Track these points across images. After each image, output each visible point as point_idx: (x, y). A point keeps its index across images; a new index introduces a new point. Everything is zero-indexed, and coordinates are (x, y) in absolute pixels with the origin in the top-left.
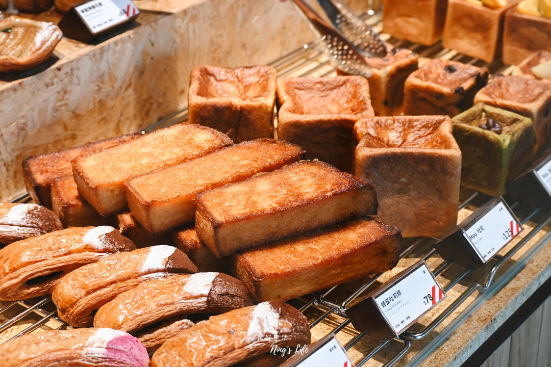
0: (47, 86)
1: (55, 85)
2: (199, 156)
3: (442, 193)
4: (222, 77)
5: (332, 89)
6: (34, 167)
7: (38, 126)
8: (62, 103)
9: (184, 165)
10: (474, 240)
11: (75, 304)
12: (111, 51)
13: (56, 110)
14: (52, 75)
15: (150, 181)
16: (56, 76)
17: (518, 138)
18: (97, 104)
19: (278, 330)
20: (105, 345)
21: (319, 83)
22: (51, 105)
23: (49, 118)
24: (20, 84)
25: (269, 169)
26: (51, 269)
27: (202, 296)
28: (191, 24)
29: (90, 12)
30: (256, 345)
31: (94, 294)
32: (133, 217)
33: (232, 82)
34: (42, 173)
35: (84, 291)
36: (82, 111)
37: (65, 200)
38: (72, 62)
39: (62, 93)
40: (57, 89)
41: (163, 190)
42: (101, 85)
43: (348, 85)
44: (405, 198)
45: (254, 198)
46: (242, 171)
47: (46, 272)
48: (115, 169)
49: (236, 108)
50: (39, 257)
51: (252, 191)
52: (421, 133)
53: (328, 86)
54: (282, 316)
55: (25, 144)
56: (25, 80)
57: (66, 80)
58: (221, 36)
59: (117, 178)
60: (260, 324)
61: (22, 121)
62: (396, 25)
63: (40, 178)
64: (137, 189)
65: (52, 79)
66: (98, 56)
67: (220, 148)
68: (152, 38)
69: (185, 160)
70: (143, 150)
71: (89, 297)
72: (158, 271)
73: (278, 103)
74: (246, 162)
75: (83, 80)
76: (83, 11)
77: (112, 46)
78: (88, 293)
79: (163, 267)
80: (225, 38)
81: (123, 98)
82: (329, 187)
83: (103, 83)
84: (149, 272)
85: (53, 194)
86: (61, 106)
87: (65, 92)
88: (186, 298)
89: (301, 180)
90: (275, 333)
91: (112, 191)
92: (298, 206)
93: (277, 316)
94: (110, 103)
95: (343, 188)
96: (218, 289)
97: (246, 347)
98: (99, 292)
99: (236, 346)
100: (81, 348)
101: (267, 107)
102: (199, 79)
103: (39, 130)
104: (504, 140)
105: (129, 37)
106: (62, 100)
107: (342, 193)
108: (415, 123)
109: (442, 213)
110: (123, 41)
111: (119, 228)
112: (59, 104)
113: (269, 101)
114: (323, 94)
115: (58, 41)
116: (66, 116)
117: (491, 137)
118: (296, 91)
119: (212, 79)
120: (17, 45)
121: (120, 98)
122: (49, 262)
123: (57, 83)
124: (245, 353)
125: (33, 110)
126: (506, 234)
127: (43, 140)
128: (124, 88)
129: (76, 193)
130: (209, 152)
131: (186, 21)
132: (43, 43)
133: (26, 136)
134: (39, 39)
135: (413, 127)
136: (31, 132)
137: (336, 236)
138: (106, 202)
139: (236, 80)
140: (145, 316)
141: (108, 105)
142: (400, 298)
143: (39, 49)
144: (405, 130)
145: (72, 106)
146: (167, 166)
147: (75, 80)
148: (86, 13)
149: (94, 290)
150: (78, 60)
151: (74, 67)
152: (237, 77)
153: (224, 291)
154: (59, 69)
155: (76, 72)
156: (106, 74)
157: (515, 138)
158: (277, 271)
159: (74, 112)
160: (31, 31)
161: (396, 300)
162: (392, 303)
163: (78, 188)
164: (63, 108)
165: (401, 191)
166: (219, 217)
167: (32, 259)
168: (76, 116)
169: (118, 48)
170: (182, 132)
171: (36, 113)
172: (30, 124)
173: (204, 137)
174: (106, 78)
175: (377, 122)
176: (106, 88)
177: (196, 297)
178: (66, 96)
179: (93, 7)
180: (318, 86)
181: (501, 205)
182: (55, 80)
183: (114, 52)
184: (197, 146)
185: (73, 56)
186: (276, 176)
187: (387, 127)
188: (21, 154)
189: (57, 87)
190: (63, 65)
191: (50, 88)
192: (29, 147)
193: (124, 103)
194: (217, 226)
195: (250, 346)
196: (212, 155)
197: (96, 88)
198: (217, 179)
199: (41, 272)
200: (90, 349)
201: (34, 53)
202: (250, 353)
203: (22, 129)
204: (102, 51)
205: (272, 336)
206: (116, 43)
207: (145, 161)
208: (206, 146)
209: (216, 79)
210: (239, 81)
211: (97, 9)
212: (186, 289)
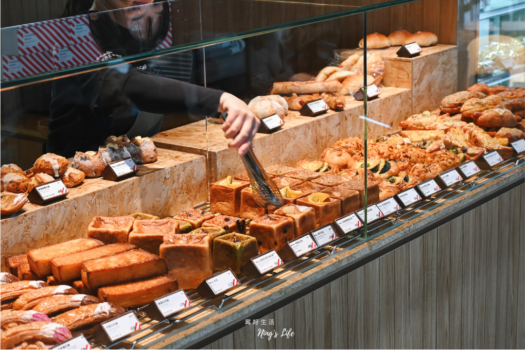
0: (19, 224)
1: (23, 223)
2: (87, 250)
3: (201, 266)
4: (108, 222)
5: (160, 225)
6: (10, 260)
7: (14, 243)
8: (27, 233)
9: (79, 253)
10: (211, 284)
11: (22, 307)
12: (53, 210)
13: (23, 236)
14: (22, 218)
15: (62, 259)
16: (24, 219)
17: (246, 245)
18: (45, 236)
19: (109, 311)
20: (32, 315)
21: (154, 222)
22: (21, 233)
23: (19, 240)
24: (5, 221)
25: (117, 253)
26: (13, 296)
27: (79, 301)
28: (97, 200)
29: (43, 190)
30: (98, 316)
31: (31, 303)
32: (54, 278)
33: (112, 224)
34: (14, 263)
35: (27, 302)
36: (37, 238)
37: (23, 271)
38: (32, 212)
39: (27, 228)
40: (24, 226)
41: (67, 262)
42: (47, 226)
43: (169, 223)
44: (184, 269)
45: (108, 263)
46: (105, 254)
47: (11, 297)
48: (47, 255)
49: (111, 233)
50: (8, 291)
51: (107, 261)
52: (195, 241)
53: (159, 224)
54: (112, 307)
55: (7, 252)
56: (8, 219)
57: (29, 222)
58: (115, 208)
59: (47, 258)
60: (101, 308)
61: (6, 239)
62: (217, 206)
63: (13, 265)
64: (56, 262)
65: (22, 220)
66: (46, 211)
67: (98, 247)
68: (76, 205)
69: (80, 251)
70: (62, 248)
71: (29, 304)
72: (61, 294)
73: (131, 230)
74: (108, 252)
75: (38, 222)
76: (39, 189)
77: (54, 207)
78: (29, 302)
79: (64, 292)
80: (117, 209)
81: (59, 235)
82: (143, 259)
83: (49, 226)
84: (57, 294)
85: (18, 270)
86: (26, 234)
87: (28, 228)
88: (71, 302)
89: (131, 257)
90: (108, 312)
91: (45, 264)
92: (127, 266)
93: (110, 306)
94: (52, 236)
95: (150, 259)
96: (86, 299)
97: (94, 317)
98: (34, 302)
99: (89, 316)
100: (22, 316)
101: (125, 232)
102: (95, 222)
103: (15, 245)
104: (238, 246)
105: (63, 203)
106: (26, 231)
107: (149, 262)
108: (193, 237)
109: (202, 276)
110: (59, 205)
111: (47, 282)
112: (25, 233)
113: (127, 230)
114: (156, 228)
115: (25, 202)
116: (29, 240)
117: (231, 244)
118: (143, 226)
119: (103, 222)
120: (5, 203)
121: (58, 234)
122: (12, 293)
123: (24, 222)
124: (93, 319)
125: (12, 235)
126: (230, 284)
127: (16, 251)
128: (60, 229)
129: (29, 269)
130: (92, 248)
131: (94, 198)
132: (18, 202)
133: (7, 248)
134: (16, 200)
135: (192, 239)
136: (10, 246)
137: (146, 282)
138: (42, 270)
139: (114, 222)
140: (52, 309)
141: (51, 237)
142: (168, 302)
143: (16, 205)
144: (188, 240)
145: (32, 235)
146: (71, 253)
147: (34, 222)
148: (41, 190)
149: (31, 301)
150: (36, 212)
151: (33, 215)
152: (115, 221)
153: (89, 300)
154: (25, 216)
155: (34, 218)
156: (50, 221)
157: (244, 245)
158: (115, 294)
159: (32, 239)
160: (12, 198)
161: (166, 303)
162: (163, 304)
163: (30, 266)
164: (27, 236)
165: (182, 266)
166: (90, 269)
167: (5, 291)
168: (33, 240)
169: (56, 208)
170: (81, 241)
171: (13, 236)
172: (10, 242)
173: (92, 242)
174: (50, 223)
175: (174, 236)
176: (50, 228)
177: (76, 302)
178: (29, 230)
179: (45, 188)
180: (154, 223)
181: (229, 271)
182: (23, 221)
183: (55, 210)
184: (87, 246)
185: (32, 210)
186: (119, 256)
187: (179, 239)
188: (5, 256)
189: (24, 225)
190: (28, 214)
191: (20, 225)
192: (9, 254)
193: (59, 237)
194: (89, 273)
195: (96, 316)
196: (94, 250)
197: (45, 227)
198: (93, 258)
199: (9, 297)
200: (25, 316)
201: (13, 206)
202: (96, 319)
203: (6, 244)
204: (48, 209)
205: (106, 313)
206: (56, 206)
207: (61, 252)
208: (91, 246)
209: (105, 223)
210: (116, 223)
211: (47, 189)
212: (72, 298)
